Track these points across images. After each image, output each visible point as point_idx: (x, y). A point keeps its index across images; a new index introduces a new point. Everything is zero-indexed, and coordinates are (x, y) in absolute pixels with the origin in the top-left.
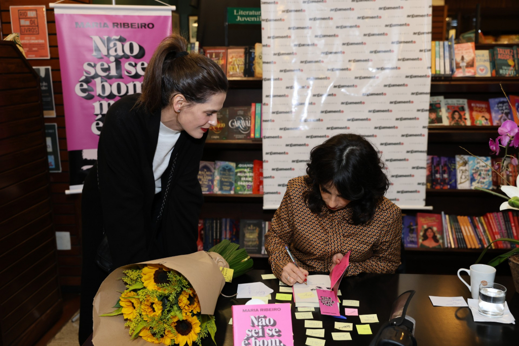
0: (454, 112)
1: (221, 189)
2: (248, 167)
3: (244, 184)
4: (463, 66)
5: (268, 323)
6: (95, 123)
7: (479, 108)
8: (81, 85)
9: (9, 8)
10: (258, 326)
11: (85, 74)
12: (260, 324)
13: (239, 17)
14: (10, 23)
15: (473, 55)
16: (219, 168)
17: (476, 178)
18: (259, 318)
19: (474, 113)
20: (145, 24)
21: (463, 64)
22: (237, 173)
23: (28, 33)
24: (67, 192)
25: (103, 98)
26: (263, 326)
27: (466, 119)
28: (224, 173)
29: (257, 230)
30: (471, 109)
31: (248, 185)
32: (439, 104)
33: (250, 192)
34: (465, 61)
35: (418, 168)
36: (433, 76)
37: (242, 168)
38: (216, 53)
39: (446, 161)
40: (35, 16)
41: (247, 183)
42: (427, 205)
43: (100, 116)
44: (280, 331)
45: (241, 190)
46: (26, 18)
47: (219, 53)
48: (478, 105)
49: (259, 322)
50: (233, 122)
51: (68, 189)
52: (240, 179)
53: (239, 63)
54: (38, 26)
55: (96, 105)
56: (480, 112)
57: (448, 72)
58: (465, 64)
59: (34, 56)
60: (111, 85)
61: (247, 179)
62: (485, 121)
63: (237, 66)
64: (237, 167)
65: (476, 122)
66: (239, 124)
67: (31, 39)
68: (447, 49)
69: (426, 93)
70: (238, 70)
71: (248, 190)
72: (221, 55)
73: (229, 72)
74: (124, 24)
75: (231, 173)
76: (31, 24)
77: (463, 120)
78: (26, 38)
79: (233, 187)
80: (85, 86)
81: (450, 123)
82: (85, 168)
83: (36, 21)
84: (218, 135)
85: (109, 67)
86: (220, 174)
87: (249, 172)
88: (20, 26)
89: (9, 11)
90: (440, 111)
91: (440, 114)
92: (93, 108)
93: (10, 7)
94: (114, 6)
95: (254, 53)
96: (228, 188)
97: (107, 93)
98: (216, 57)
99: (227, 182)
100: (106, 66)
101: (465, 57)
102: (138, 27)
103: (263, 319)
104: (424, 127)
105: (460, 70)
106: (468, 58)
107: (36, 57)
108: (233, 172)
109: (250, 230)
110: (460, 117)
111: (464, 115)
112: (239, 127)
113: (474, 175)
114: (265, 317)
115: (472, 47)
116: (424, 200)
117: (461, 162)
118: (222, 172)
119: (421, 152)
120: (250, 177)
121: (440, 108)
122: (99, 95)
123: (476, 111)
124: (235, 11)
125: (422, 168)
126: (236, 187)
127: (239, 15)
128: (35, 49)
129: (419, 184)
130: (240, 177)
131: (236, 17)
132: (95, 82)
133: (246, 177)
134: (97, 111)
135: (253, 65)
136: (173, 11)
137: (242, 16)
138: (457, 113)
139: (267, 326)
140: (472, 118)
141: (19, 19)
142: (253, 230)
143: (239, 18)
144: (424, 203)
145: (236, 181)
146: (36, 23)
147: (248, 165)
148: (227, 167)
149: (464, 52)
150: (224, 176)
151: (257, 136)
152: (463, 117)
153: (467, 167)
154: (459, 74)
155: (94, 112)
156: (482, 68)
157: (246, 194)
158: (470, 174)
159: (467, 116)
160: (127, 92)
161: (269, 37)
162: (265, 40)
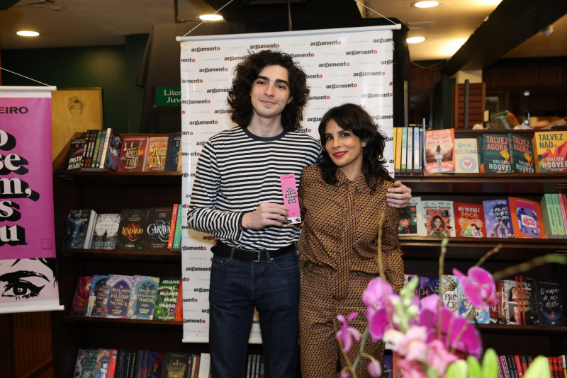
0: (435, 218)
1: (137, 312)
2: (174, 284)
3: (167, 306)
4: (439, 159)
7: (469, 213)
13: (169, 98)
15: (451, 145)
16: (138, 284)
17: (467, 308)
19: (461, 220)
20: (16, 108)
21: (439, 157)
22: (159, 291)
27: (450, 228)
28: (144, 291)
29: (183, 368)
30: (457, 215)
31: (172, 308)
32: (415, 207)
33: (173, 318)
34: (441, 152)
36: (398, 171)
37: (167, 285)
38: (134, 141)
39: (427, 283)
41: (170, 306)
45: (161, 315)
47: (139, 141)
48: (467, 209)
50: (153, 227)
52: (163, 300)
53: (161, 154)
56: (469, 218)
58: (441, 157)
61: (171, 300)
62: (476, 231)
63: (158, 157)
64: (161, 284)
65: (463, 233)
66: (159, 230)
68: (417, 136)
70: (159, 163)
71: (171, 315)
72: (141, 144)
73: (148, 165)
75: (153, 291)
77: (446, 228)
79: (153, 310)
81: (429, 232)
84: (134, 243)
86: (139, 292)
87: (175, 291)
90: (415, 217)
91: (415, 221)
95: (180, 141)
96: (145, 311)
98: (134, 147)
99: (145, 303)
101: (441, 147)
102: (7, 112)
105: (435, 165)
106: (445, 150)
108: (156, 289)
109: (175, 366)
110: (443, 225)
111: (448, 222)
112: (159, 234)
113: (465, 303)
115: (451, 134)
117: (448, 284)
118: (141, 290)
120: (175, 297)
121: (415, 212)
123: (464, 217)
124: (165, 91)
126: (156, 310)
127: (169, 96)
130: (163, 297)
131: (166, 98)
133: (170, 297)
135: (178, 156)
137: (173, 97)
138: (438, 220)
140: (458, 228)
142: (179, 366)
143: (169, 100)
145: (157, 303)
147: (175, 282)
148: (149, 283)
149: (441, 141)
150: (143, 296)
151: (176, 246)
152: (447, 225)
153: (455, 292)
154: (432, 169)
156: (467, 161)
157: (168, 321)
158: (459, 301)
159: (452, 223)
161: (191, 123)
162: (185, 126)
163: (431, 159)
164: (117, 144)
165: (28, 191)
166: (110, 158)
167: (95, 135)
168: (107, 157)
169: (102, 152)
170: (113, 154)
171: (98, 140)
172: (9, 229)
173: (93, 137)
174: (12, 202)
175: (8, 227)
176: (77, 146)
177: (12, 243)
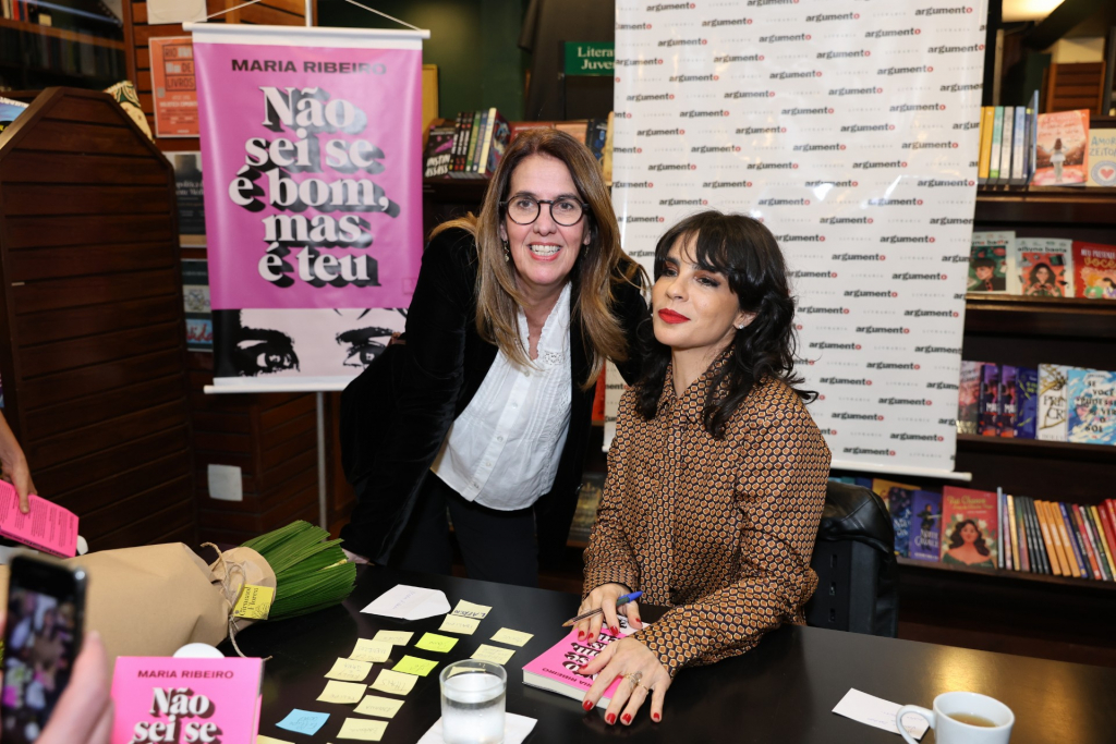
0: (1038, 266)
4: (1058, 163)
5: (193, 710)
6: (265, 259)
7: (1100, 259)
8: (241, 183)
9: (147, 41)
10: (168, 714)
11: (249, 162)
12: (174, 710)
13: (586, 62)
14: (148, 69)
15: (1082, 138)
17: (1083, 418)
18: (174, 693)
19: (1086, 272)
21: (1058, 158)
23: (178, 87)
24: (208, 389)
25: (281, 209)
26: (179, 716)
27: (1064, 283)
30: (1079, 262)
32: (1004, 248)
34: (1063, 150)
35: (940, 386)
36: (984, 182)
39: (1014, 377)
40: (191, 55)
42: (958, 469)
43: (275, 245)
44: (219, 732)
46: (175, 60)
48: (1097, 253)
49: (171, 704)
51: (211, 383)
54: (194, 75)
55: (270, 223)
56: (1100, 268)
57: (1019, 173)
58: (1062, 158)
59: (187, 131)
60: (298, 186)
62: (1111, 290)
65: (1088, 292)
67: (182, 100)
68: (1021, 122)
69: (965, 221)
74: (326, 64)
76: (183, 70)
77: (1058, 284)
78: (175, 97)
80: (248, 185)
81: (1026, 290)
82: (245, 344)
83: (191, 66)
85: (296, 148)
88: (166, 75)
89: (147, 47)
90: (1004, 263)
91: (1003, 270)
92: (263, 227)
93: (151, 40)
94: (309, 28)
95: (605, 131)
97: (290, 200)
100: (289, 146)
101: (1064, 142)
103: (184, 698)
104: (958, 296)
105: (1050, 172)
106: (1070, 145)
107: (191, 132)
109: (586, 493)
110: (1051, 279)
111: (1062, 274)
113: (1079, 411)
114: (189, 693)
115: (1083, 119)
116: (952, 458)
117: (1051, 379)
119: (949, 350)
121: (1004, 257)
122: (275, 204)
123: (1092, 266)
124: (580, 49)
125: (949, 386)
127: (587, 58)
128: (188, 118)
129: (942, 421)
131: (581, 61)
132: (267, 177)
134: (271, 234)
135: (602, 155)
136: (425, 41)
137: (592, 59)
138: (1043, 270)
139: (190, 715)
140: (1079, 283)
141: (165, 61)
142: (591, 493)
143: (587, 64)
144: (952, 464)
146: (192, 69)
149: (1063, 131)
152: (1058, 278)
153: (1063, 392)
154: (1045, 180)
155: (264, 235)
156: (1107, 168)
158: (1069, 407)
159: (1069, 276)
160: (330, 199)
161: (631, 98)
162: (620, 102)
163: (1044, 163)
164: (504, 135)
165: (384, 202)
166: (494, 158)
167: (470, 120)
168: (490, 155)
169: (482, 147)
170: (497, 152)
171: (475, 129)
172: (355, 260)
173: (467, 123)
174: (360, 219)
175: (353, 257)
176: (439, 139)
177: (360, 284)
